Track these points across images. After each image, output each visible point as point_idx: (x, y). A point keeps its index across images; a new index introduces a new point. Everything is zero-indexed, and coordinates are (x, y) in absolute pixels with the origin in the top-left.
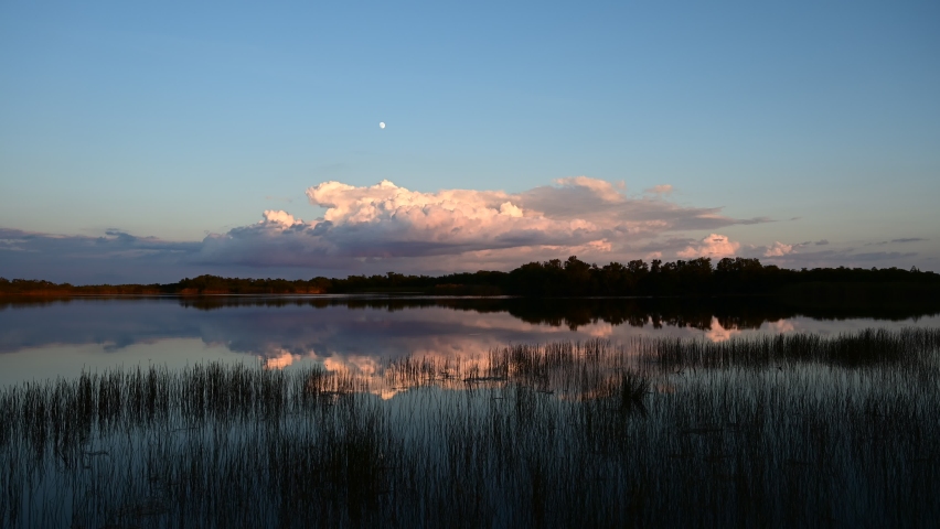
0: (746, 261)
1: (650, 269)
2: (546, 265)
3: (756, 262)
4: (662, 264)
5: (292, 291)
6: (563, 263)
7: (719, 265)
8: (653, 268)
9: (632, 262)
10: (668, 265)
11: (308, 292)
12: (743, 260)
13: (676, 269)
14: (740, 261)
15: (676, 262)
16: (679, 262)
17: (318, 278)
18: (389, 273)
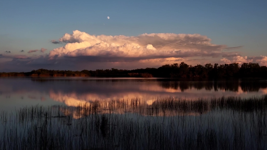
0: (253, 64)
1: (213, 67)
2: (172, 66)
3: (257, 65)
4: (219, 65)
5: (74, 75)
6: (179, 65)
7: (242, 65)
8: (215, 67)
9: (207, 65)
10: (221, 66)
11: (80, 76)
12: (252, 64)
13: (224, 67)
14: (251, 65)
15: (224, 65)
16: (226, 64)
17: (84, 70)
18: (112, 69)
